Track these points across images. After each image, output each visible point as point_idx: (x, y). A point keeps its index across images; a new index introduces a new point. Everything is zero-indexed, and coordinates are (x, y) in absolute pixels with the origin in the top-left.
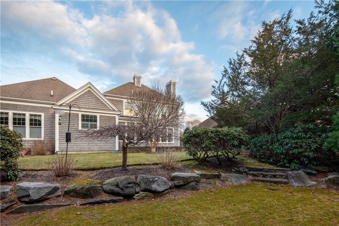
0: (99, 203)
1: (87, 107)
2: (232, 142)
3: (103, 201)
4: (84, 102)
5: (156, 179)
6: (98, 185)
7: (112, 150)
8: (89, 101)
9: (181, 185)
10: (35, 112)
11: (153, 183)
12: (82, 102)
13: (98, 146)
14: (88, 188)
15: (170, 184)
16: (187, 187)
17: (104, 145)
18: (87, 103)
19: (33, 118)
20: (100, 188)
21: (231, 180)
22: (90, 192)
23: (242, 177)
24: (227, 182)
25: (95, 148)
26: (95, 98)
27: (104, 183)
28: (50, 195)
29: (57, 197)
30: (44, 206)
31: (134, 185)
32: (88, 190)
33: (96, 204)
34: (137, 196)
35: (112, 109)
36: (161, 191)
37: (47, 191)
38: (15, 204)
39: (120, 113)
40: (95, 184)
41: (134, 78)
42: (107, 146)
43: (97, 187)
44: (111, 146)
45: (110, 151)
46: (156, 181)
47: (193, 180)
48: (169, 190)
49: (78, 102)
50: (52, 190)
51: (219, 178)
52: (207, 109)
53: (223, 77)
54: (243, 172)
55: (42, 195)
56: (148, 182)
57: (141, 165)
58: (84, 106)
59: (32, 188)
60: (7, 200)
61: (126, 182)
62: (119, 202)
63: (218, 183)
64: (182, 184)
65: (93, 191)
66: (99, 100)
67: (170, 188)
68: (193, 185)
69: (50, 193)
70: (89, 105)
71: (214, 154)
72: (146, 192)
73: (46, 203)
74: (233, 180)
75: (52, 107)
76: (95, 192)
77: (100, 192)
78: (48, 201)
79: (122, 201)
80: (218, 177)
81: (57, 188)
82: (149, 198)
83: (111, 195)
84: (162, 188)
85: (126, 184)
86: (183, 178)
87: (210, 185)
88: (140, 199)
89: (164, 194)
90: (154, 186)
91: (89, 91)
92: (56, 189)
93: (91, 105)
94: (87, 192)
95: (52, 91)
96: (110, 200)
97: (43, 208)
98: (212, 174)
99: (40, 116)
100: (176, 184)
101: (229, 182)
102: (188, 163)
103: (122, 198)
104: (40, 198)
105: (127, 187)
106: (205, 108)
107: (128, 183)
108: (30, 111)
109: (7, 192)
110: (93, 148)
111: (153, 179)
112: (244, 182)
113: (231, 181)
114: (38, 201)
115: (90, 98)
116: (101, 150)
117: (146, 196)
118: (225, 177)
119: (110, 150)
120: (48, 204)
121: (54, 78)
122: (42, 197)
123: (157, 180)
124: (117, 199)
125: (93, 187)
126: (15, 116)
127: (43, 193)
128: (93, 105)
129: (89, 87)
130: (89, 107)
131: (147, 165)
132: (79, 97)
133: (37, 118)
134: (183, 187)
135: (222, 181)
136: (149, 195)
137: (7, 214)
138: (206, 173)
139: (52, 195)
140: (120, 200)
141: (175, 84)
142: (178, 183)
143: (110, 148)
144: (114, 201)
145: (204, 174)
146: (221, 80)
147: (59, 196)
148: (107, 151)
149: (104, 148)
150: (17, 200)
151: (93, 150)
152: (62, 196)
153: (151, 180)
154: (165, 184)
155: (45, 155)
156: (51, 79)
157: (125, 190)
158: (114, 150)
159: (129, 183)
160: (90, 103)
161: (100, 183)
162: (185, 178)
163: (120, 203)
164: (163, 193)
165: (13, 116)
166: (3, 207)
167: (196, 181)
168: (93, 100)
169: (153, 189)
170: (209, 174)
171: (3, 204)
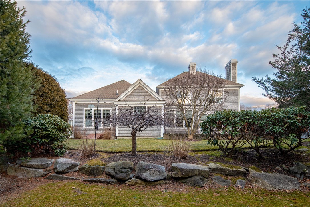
0: (96, 182)
1: (138, 100)
2: (271, 128)
3: (99, 180)
4: (135, 97)
5: (150, 167)
6: (101, 167)
7: (158, 136)
8: (139, 95)
9: (178, 177)
10: (106, 108)
11: (145, 171)
12: (134, 97)
13: (146, 133)
14: (93, 168)
15: (166, 174)
16: (188, 181)
17: (151, 131)
18: (138, 97)
19: (105, 112)
20: (102, 169)
21: (263, 181)
22: (94, 172)
23: (290, 180)
24: (257, 183)
25: (144, 134)
26: (144, 92)
27: (107, 165)
28: (70, 169)
29: (74, 172)
30: (62, 177)
31: (129, 170)
32: (93, 169)
33: (94, 183)
34: (129, 182)
35: (158, 100)
36: (151, 180)
37: (68, 166)
38: (51, 172)
39: (164, 103)
40: (100, 165)
41: (189, 68)
42: (153, 133)
43: (100, 168)
44: (157, 133)
45: (156, 138)
46: (148, 169)
47: (197, 174)
48: (163, 181)
49: (131, 97)
50: (71, 166)
51: (246, 176)
52: (262, 87)
53: (289, 40)
54: (296, 173)
55: (64, 169)
56: (140, 169)
57: (155, 151)
58: (135, 100)
59: (60, 163)
60: (47, 169)
61: (121, 167)
62: (112, 184)
63: (239, 182)
64: (181, 176)
65: (97, 171)
66: (147, 92)
67: (165, 179)
68: (195, 180)
69: (70, 168)
70: (139, 98)
71: (251, 144)
72: (137, 179)
73: (64, 176)
74: (267, 182)
75: (113, 103)
76: (98, 172)
77: (102, 172)
78: (67, 174)
79: (115, 184)
80: (245, 174)
81: (76, 165)
82: (140, 185)
83: (109, 177)
84: (154, 178)
85: (121, 169)
86: (182, 170)
87: (224, 183)
88: (131, 185)
89: (157, 185)
90: (146, 175)
91: (140, 86)
92: (74, 166)
93: (141, 98)
94: (92, 171)
95: (117, 91)
96: (105, 181)
97: (62, 179)
98: (233, 170)
99: (109, 110)
100: (173, 176)
101: (259, 184)
102: (212, 153)
103: (115, 181)
104: (62, 171)
105: (121, 172)
106: (259, 86)
107: (123, 168)
108: (103, 107)
109: (49, 164)
110: (142, 134)
111: (147, 166)
112: (289, 187)
113: (262, 183)
114: (62, 173)
115: (140, 92)
116: (148, 136)
117: (136, 183)
118: (253, 177)
119: (156, 136)
120: (66, 176)
121: (123, 80)
122: (64, 170)
123: (150, 169)
124: (110, 181)
125: (96, 168)
126: (95, 111)
127: (65, 167)
128: (142, 98)
129: (139, 83)
130: (140, 100)
131: (162, 152)
132: (132, 92)
133: (108, 112)
134: (183, 181)
135: (249, 181)
136: (140, 183)
137: (44, 178)
138: (224, 168)
139: (71, 170)
140: (113, 182)
141: (236, 64)
142: (175, 174)
143: (156, 135)
144: (108, 183)
145: (220, 169)
146: (287, 44)
147: (76, 171)
148: (154, 137)
149: (151, 134)
150: (53, 170)
151: (143, 136)
152: (78, 171)
153: (144, 167)
154: (159, 174)
155: (110, 139)
156: (121, 82)
157: (118, 174)
158: (160, 136)
159: (125, 168)
160: (140, 97)
161: (104, 165)
162: (185, 171)
163: (113, 186)
164: (156, 183)
165: (95, 112)
166: (44, 173)
167: (202, 176)
168: (142, 93)
169: (143, 177)
170: (228, 170)
171: (44, 171)
